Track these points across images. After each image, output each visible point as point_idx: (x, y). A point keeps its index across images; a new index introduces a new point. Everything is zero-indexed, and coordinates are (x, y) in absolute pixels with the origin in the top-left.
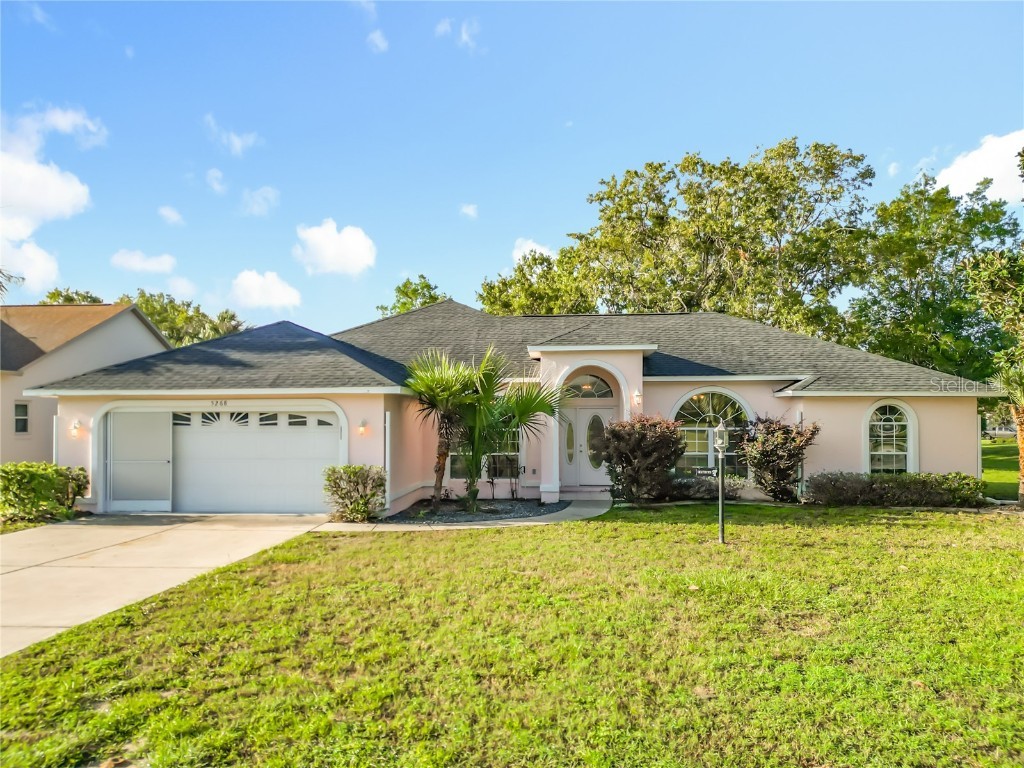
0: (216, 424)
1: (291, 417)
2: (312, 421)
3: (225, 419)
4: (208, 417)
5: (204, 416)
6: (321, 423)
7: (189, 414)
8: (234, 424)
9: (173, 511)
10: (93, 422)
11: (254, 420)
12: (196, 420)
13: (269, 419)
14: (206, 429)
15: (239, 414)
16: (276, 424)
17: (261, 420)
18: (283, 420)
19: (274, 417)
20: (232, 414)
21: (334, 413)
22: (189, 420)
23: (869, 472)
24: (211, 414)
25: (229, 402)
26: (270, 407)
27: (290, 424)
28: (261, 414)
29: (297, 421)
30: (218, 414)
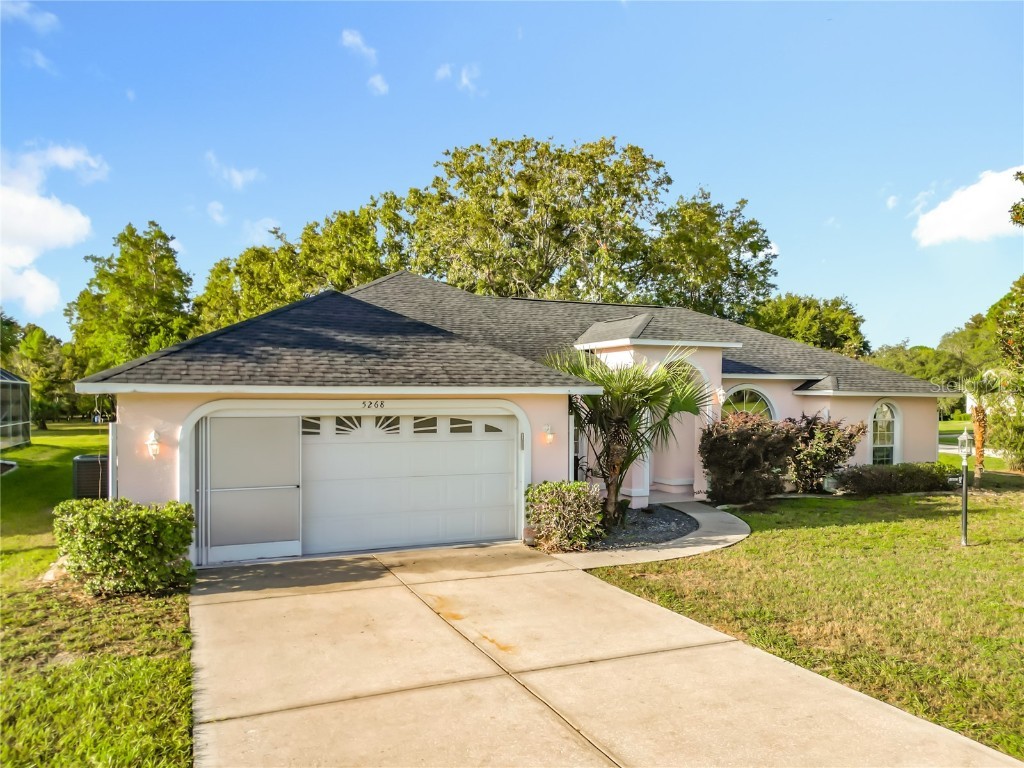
0: (356, 432)
1: (453, 421)
2: (478, 427)
3: (368, 425)
4: (343, 423)
5: (339, 421)
6: (489, 429)
7: (318, 419)
8: (380, 432)
9: (304, 555)
10: (180, 432)
11: (406, 426)
12: (328, 428)
13: (426, 425)
14: (343, 438)
15: (388, 418)
16: (435, 431)
17: (416, 426)
18: (443, 426)
19: (433, 421)
20: (378, 419)
21: (513, 417)
22: (317, 427)
23: (871, 463)
24: (349, 418)
25: (387, 404)
26: (426, 410)
27: (453, 430)
28: (416, 418)
29: (460, 426)
30: (359, 419)
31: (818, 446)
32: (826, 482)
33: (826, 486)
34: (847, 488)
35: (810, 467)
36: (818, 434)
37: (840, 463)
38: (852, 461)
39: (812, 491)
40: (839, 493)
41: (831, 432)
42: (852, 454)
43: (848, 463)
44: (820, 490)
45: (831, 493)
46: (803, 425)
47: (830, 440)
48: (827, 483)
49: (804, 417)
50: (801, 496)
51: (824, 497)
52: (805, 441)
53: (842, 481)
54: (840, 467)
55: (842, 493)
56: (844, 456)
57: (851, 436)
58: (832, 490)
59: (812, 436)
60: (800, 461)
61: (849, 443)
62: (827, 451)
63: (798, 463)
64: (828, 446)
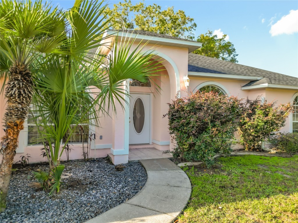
31: (258, 119)
32: (263, 144)
33: (263, 147)
34: (278, 149)
35: (253, 134)
36: (258, 112)
37: (275, 131)
38: (282, 130)
39: (254, 150)
40: (273, 151)
41: (267, 110)
42: (282, 125)
43: (280, 131)
44: (259, 149)
45: (267, 152)
46: (248, 105)
47: (267, 115)
48: (265, 144)
49: (248, 101)
50: (246, 153)
51: (262, 154)
52: (249, 116)
53: (274, 144)
54: (274, 134)
55: (275, 151)
56: (277, 126)
57: (282, 113)
58: (268, 149)
59: (254, 113)
60: (246, 129)
61: (280, 118)
62: (266, 123)
63: (245, 131)
64: (265, 119)
